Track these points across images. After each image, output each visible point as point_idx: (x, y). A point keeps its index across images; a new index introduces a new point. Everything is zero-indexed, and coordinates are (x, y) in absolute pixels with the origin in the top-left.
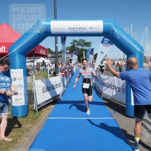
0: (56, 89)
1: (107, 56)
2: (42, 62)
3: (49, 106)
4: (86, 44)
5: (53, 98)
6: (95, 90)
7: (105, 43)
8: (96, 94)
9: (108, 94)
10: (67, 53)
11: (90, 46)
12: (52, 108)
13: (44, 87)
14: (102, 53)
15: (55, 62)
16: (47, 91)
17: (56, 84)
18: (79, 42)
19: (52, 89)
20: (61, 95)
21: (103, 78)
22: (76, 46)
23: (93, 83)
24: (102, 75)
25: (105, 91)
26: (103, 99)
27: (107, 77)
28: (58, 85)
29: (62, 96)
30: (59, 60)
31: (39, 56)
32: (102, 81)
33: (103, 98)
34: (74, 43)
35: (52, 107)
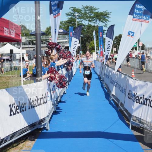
0: (36, 108)
1: (140, 40)
2: (9, 52)
3: (22, 143)
4: (99, 16)
5: (30, 127)
6: (117, 111)
7: (136, 14)
8: (118, 118)
9: (142, 118)
10: (59, 34)
11: (106, 21)
12: (28, 147)
13: (13, 105)
14: (131, 34)
15: (35, 54)
16: (18, 113)
17: (36, 99)
18: (83, 11)
19: (29, 108)
20: (47, 120)
21: (133, 86)
22: (77, 20)
23: (113, 95)
24: (130, 79)
25: (138, 111)
26: (134, 128)
27: (142, 83)
28: (41, 99)
29: (49, 122)
30: (42, 49)
31: (3, 42)
32: (130, 91)
33: (132, 126)
34: (74, 15)
35: (29, 144)
